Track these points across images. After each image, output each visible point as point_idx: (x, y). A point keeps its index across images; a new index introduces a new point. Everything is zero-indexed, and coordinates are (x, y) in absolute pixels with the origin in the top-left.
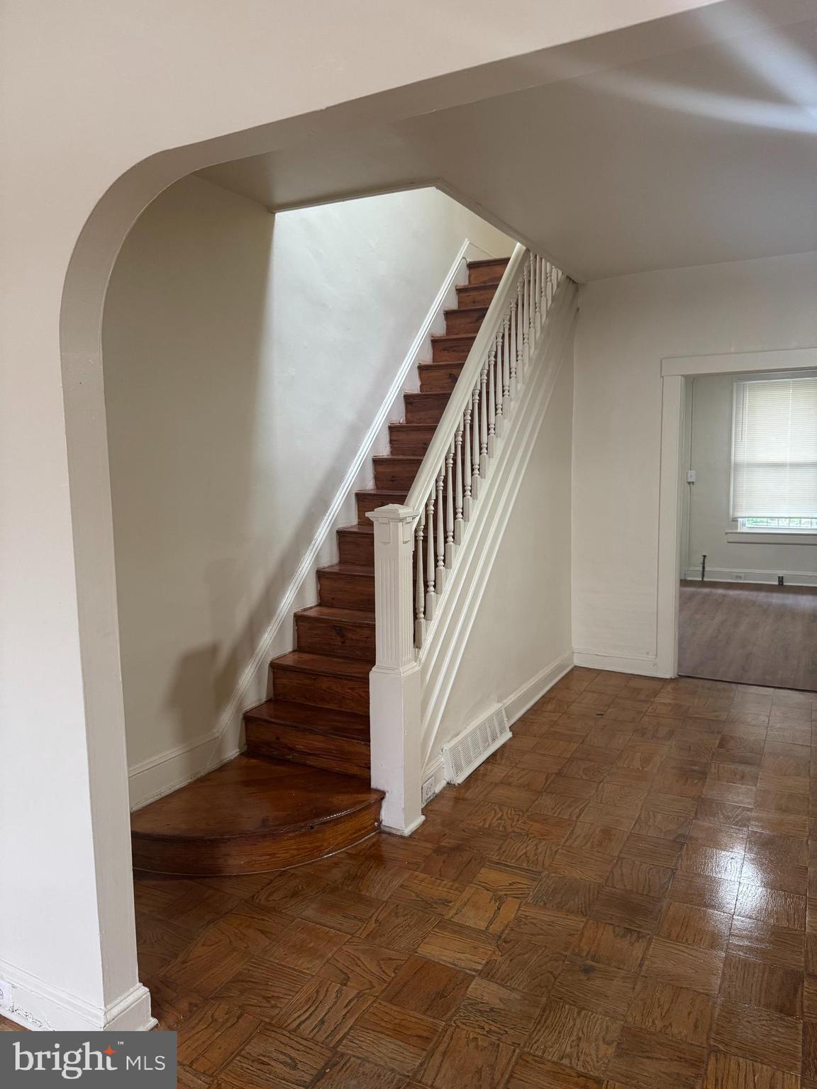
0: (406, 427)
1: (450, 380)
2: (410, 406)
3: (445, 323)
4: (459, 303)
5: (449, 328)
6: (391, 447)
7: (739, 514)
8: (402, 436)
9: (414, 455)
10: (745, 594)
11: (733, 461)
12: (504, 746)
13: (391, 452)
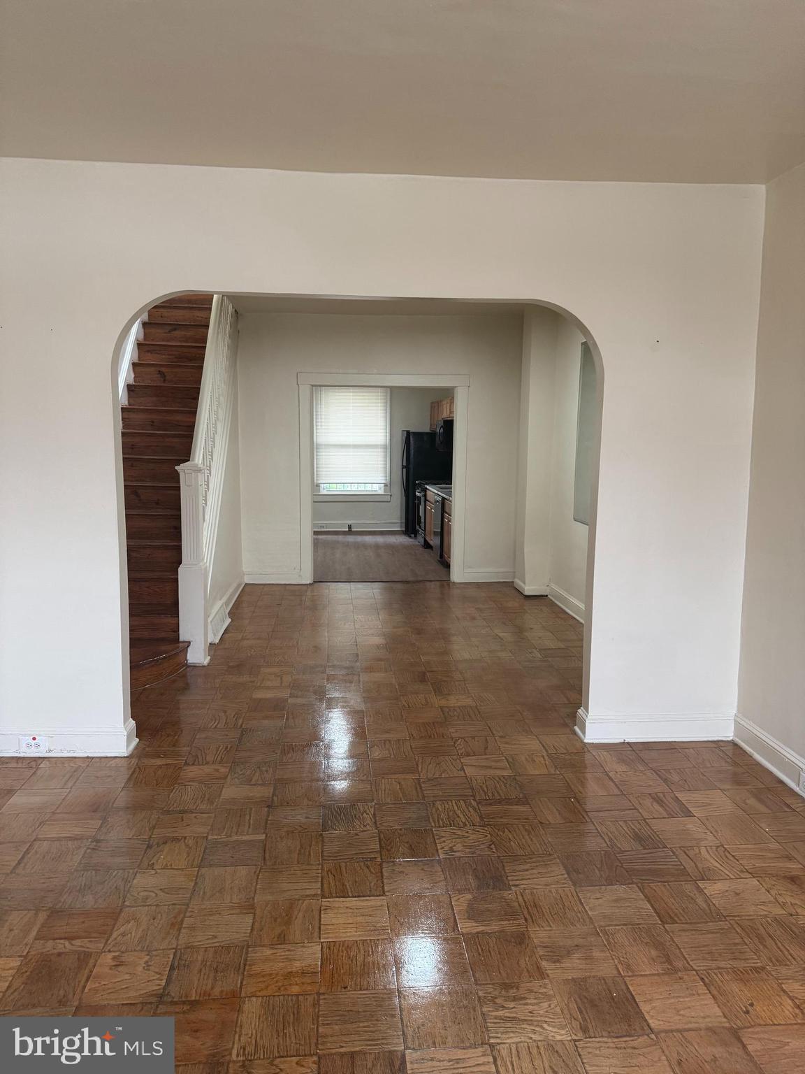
0: (128, 409)
1: (159, 376)
2: (131, 393)
3: (143, 330)
4: (149, 315)
5: (145, 334)
6: (123, 423)
7: (321, 481)
8: (132, 416)
9: (143, 430)
10: (329, 537)
11: (315, 443)
12: (229, 625)
13: (123, 427)
